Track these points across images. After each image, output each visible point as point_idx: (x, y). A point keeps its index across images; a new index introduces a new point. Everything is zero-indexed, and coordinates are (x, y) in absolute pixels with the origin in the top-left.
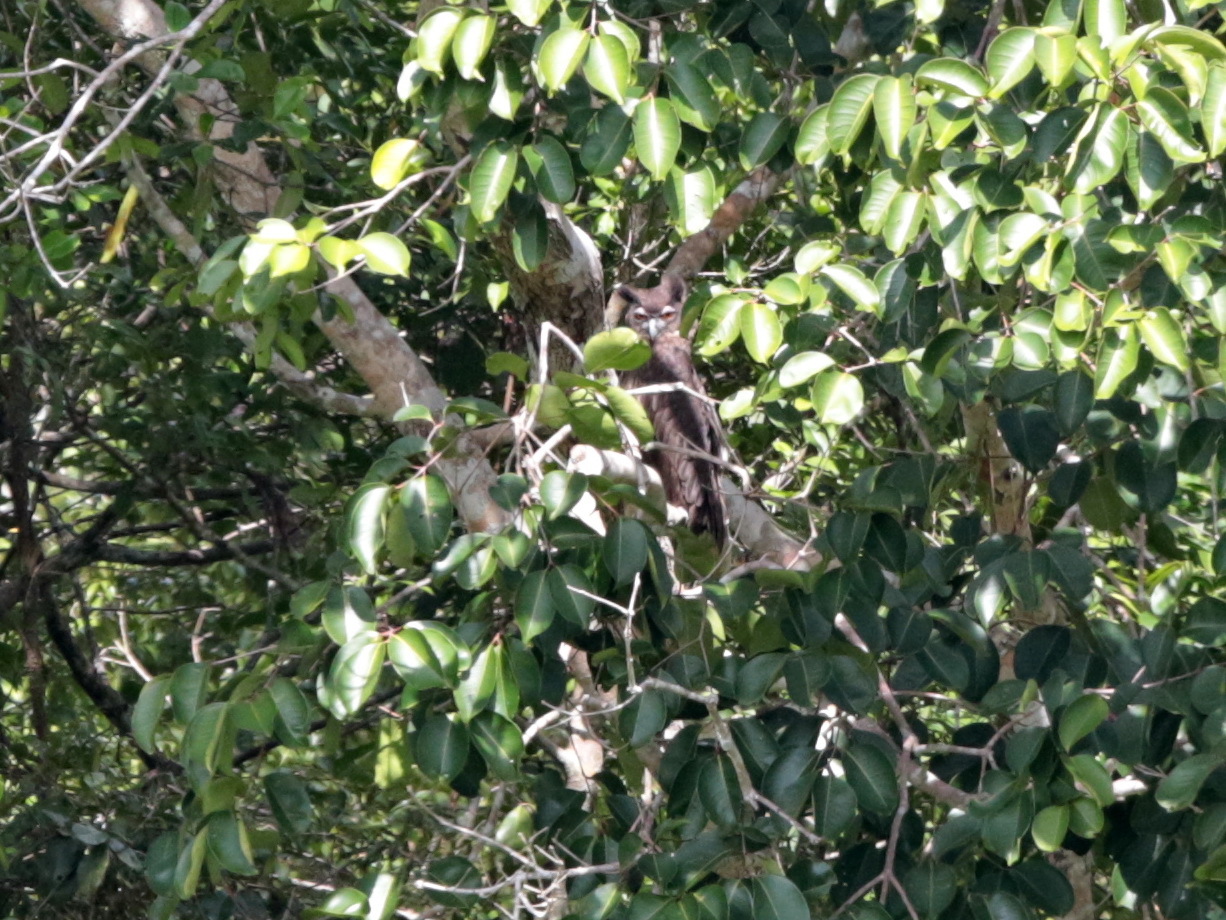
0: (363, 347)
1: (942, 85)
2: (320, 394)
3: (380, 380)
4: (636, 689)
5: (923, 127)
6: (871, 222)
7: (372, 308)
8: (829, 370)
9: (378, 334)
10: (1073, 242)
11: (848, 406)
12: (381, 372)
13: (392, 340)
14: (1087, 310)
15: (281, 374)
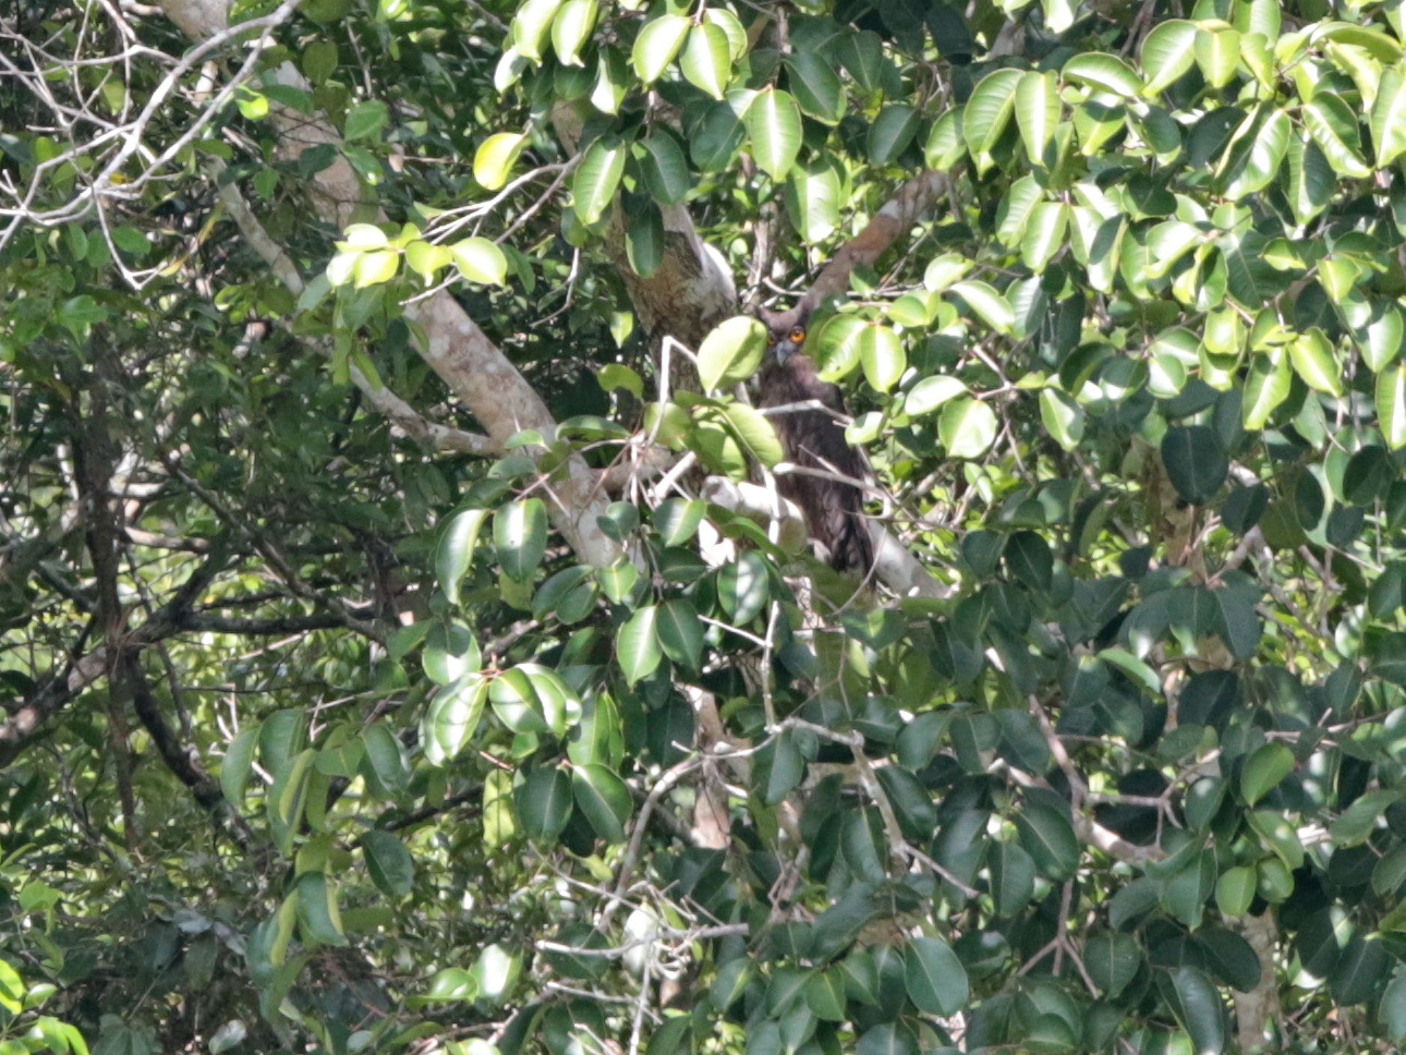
0: (477, 381)
1: (1090, 82)
2: (431, 431)
3: (495, 417)
4: (775, 729)
5: (1068, 127)
6: (1009, 234)
7: (485, 340)
8: (960, 398)
9: (491, 368)
10: (1226, 254)
11: (979, 436)
12: (495, 408)
13: (506, 375)
14: (1240, 331)
15: (390, 411)
